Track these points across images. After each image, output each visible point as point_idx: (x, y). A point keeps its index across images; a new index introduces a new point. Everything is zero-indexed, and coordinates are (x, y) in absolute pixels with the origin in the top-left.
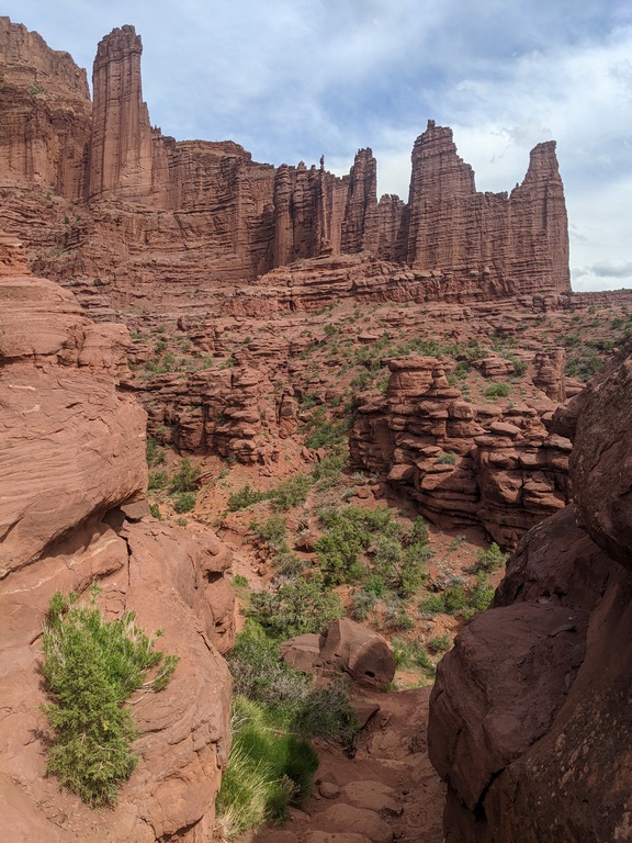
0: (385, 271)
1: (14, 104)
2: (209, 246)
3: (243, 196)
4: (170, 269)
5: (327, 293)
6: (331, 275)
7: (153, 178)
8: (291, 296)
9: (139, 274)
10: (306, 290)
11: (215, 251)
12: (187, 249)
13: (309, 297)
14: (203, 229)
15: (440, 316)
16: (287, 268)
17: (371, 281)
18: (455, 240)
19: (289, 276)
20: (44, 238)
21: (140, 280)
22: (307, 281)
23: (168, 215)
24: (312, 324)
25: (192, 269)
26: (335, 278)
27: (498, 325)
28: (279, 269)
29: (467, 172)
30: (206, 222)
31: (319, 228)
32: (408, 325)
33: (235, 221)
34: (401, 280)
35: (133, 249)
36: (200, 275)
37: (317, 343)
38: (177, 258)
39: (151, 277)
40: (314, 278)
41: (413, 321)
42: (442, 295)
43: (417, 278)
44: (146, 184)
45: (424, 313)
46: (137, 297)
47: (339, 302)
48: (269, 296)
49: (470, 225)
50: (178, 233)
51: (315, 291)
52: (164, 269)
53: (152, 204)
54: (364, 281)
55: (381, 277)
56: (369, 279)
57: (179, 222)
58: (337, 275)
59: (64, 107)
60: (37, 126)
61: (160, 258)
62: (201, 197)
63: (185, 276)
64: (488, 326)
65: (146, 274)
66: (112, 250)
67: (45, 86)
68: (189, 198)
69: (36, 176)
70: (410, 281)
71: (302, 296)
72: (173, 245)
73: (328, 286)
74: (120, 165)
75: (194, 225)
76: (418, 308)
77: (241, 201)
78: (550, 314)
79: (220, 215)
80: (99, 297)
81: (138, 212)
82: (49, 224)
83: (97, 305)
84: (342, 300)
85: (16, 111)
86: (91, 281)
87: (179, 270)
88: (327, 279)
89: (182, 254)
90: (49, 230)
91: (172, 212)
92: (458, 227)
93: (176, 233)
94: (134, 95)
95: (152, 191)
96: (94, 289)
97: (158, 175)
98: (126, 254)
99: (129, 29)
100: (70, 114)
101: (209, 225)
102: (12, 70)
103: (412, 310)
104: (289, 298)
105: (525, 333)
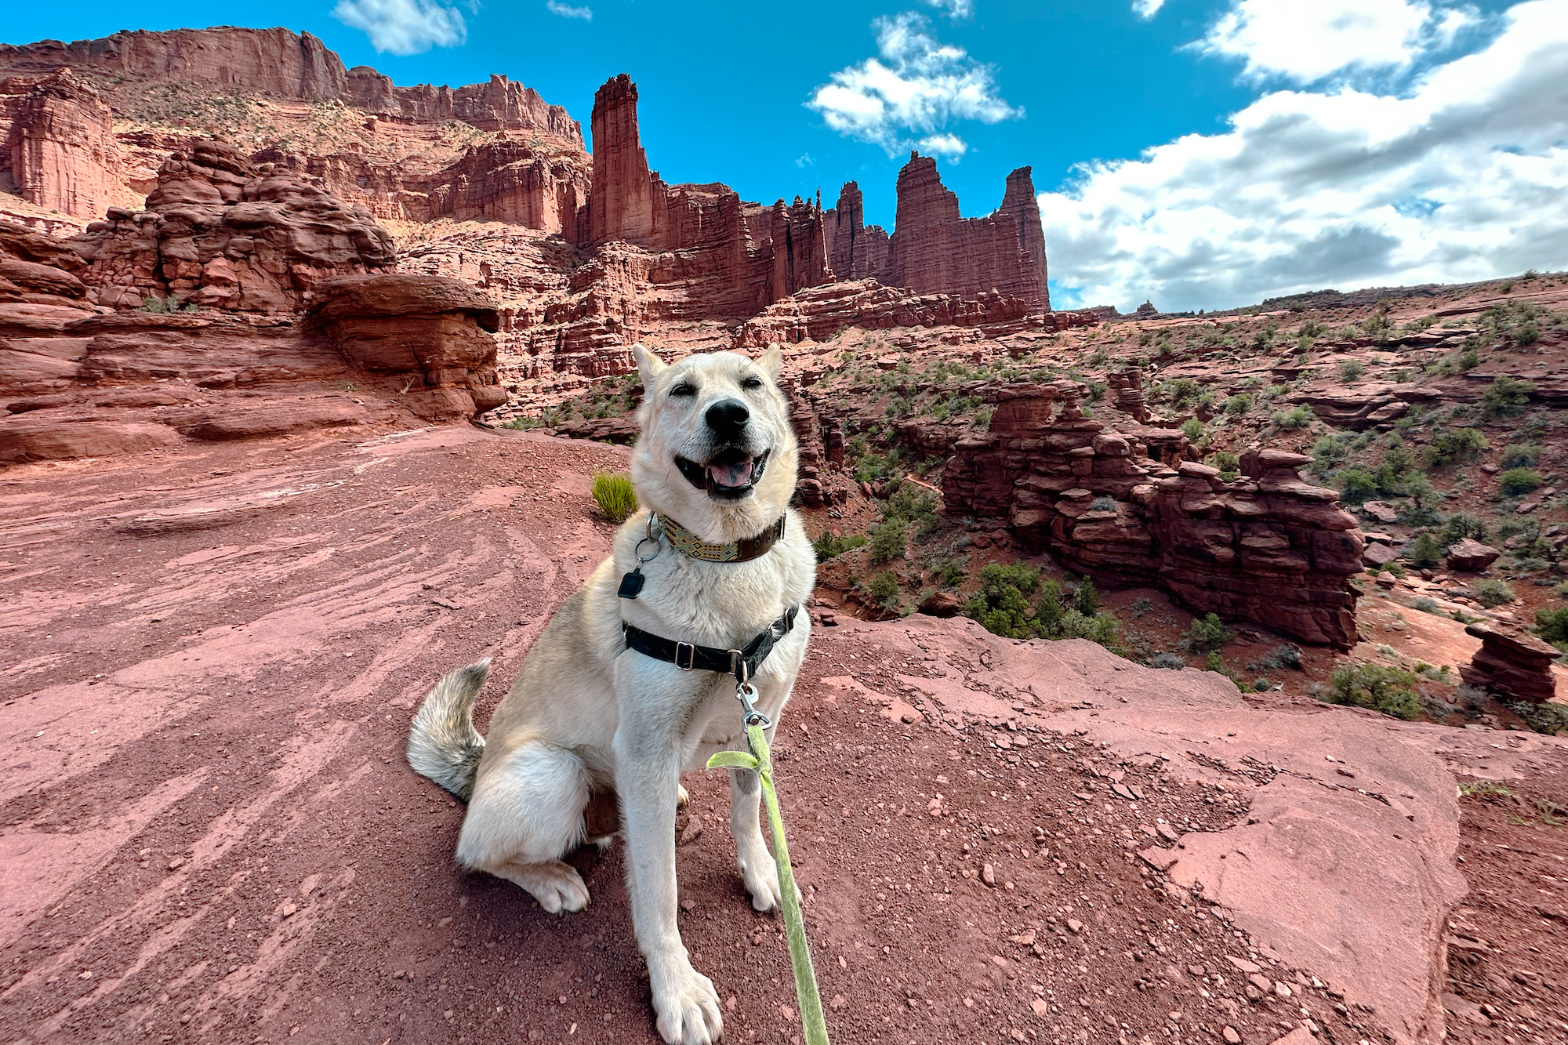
0: (891, 296)
2: (711, 282)
4: (674, 305)
5: (833, 321)
6: (836, 303)
7: (654, 219)
8: (798, 325)
10: (813, 318)
11: (715, 286)
12: (690, 286)
13: (816, 326)
14: (705, 265)
15: (951, 338)
16: (792, 298)
17: (878, 306)
18: (943, 266)
19: (795, 305)
22: (814, 310)
24: (822, 352)
26: (841, 306)
27: (1010, 345)
28: (784, 299)
29: (952, 200)
30: (706, 259)
32: (920, 349)
34: (909, 304)
35: (639, 288)
37: (832, 369)
38: (680, 295)
40: (820, 306)
41: (925, 345)
43: (924, 302)
44: (647, 225)
45: (934, 336)
47: (846, 329)
49: (956, 251)
50: (679, 271)
51: (821, 319)
52: (668, 306)
53: (654, 244)
54: (871, 307)
55: (888, 302)
56: (875, 305)
57: (681, 260)
58: (843, 303)
61: (664, 296)
62: (700, 235)
63: (688, 311)
64: (1001, 346)
66: (621, 290)
68: (689, 237)
70: (918, 305)
71: (810, 324)
72: (675, 283)
73: (835, 314)
74: (621, 208)
75: (695, 262)
76: (928, 331)
78: (1064, 333)
79: (719, 251)
80: (612, 335)
81: (640, 253)
83: (610, 344)
84: (848, 327)
86: (603, 320)
87: (683, 306)
88: (833, 307)
89: (684, 291)
92: (945, 253)
93: (677, 270)
94: (631, 142)
95: (653, 232)
98: (634, 293)
99: (623, 78)
101: (708, 261)
103: (921, 332)
104: (797, 327)
105: (1041, 352)
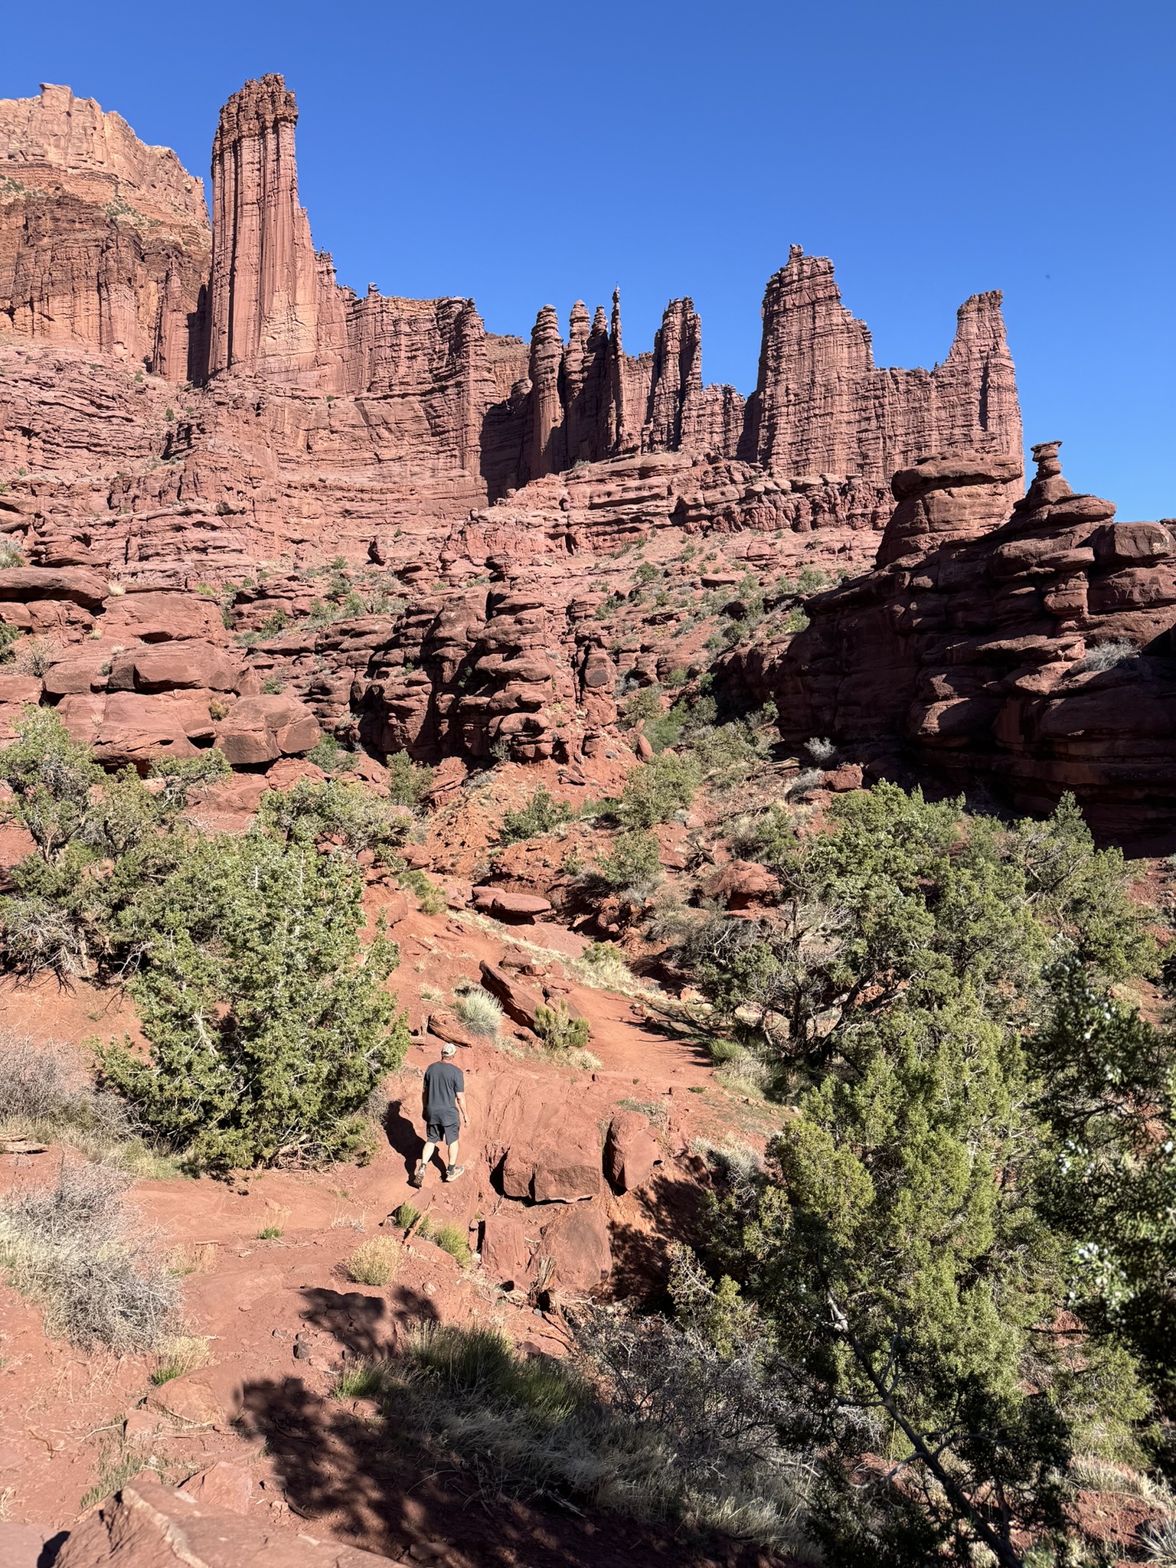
0: (738, 477)
1: (77, 226)
2: (418, 456)
3: (476, 367)
4: (351, 494)
5: (633, 520)
6: (639, 489)
7: (319, 340)
8: (568, 525)
9: (295, 502)
10: (598, 515)
11: (429, 463)
12: (380, 461)
13: (601, 529)
14: (408, 426)
15: (842, 550)
16: (559, 478)
17: (713, 495)
18: (840, 452)
19: (564, 492)
20: (131, 443)
21: (299, 513)
22: (596, 500)
23: (346, 404)
24: (606, 572)
25: (389, 496)
26: (646, 493)
28: (545, 480)
29: (858, 334)
30: (411, 414)
31: (614, 413)
33: (462, 413)
34: (768, 492)
35: (285, 460)
36: (402, 507)
37: (620, 598)
38: (362, 478)
39: (317, 507)
40: (609, 494)
41: (793, 560)
42: (843, 514)
43: (796, 487)
44: (306, 349)
45: (810, 546)
46: (294, 542)
47: (654, 534)
48: (529, 526)
49: (864, 425)
50: (363, 433)
51: (611, 517)
52: (339, 494)
53: (318, 385)
54: (700, 496)
55: (730, 488)
56: (708, 493)
57: (365, 415)
58: (651, 488)
59: (164, 236)
60: (119, 261)
61: (332, 476)
62: (402, 370)
63: (374, 507)
65: (307, 502)
66: (249, 457)
67: (133, 205)
68: (381, 372)
69: (118, 348)
70: (784, 492)
71: (588, 526)
72: (355, 455)
73: (635, 507)
74: (262, 317)
75: (391, 420)
76: (800, 539)
77: (473, 375)
79: (437, 401)
80: (226, 534)
81: (294, 397)
82: (139, 420)
83: (222, 549)
84: (659, 531)
85: (81, 236)
86: (211, 507)
87: (366, 496)
88: (632, 495)
89: (371, 471)
90: (138, 431)
91: (352, 397)
92: (844, 428)
93: (358, 433)
94: (284, 196)
95: (317, 363)
96: (216, 521)
97: (330, 334)
98: (274, 466)
100: (176, 247)
101: (417, 419)
102: (75, 177)
103: (789, 542)
104: (566, 531)
